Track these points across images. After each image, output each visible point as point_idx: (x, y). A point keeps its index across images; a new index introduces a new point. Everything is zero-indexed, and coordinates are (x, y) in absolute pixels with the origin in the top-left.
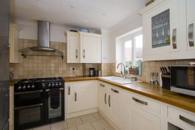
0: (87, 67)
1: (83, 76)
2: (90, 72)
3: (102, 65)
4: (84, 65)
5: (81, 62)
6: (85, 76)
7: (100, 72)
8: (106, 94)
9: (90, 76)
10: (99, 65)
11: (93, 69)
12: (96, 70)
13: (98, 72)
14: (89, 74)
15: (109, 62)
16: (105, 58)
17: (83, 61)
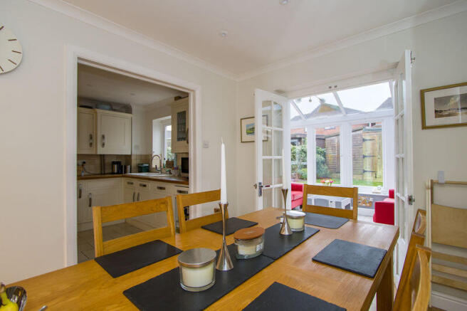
0: (108, 161)
1: (102, 174)
2: (113, 168)
3: (133, 158)
4: (102, 156)
5: (99, 153)
6: (104, 174)
7: (129, 167)
8: (134, 194)
9: (113, 173)
10: (128, 158)
11: (118, 163)
12: (123, 164)
13: (126, 167)
14: (110, 171)
15: (144, 153)
16: (137, 147)
17: (101, 151)
